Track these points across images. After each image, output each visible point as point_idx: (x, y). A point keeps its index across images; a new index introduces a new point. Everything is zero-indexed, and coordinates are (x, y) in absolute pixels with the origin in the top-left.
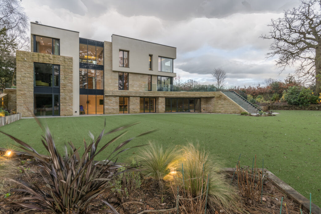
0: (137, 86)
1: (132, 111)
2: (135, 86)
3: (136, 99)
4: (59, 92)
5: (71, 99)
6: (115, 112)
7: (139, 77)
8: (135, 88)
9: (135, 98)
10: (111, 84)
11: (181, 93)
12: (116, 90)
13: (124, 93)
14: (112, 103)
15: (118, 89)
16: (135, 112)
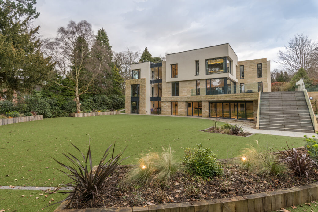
0: (185, 92)
1: (179, 114)
2: (183, 92)
3: (183, 104)
4: (139, 100)
5: (144, 104)
6: (168, 113)
7: (187, 83)
8: (183, 94)
9: (181, 103)
10: (166, 92)
11: (222, 96)
12: (169, 96)
13: (173, 99)
14: (166, 107)
15: (171, 96)
16: (182, 115)
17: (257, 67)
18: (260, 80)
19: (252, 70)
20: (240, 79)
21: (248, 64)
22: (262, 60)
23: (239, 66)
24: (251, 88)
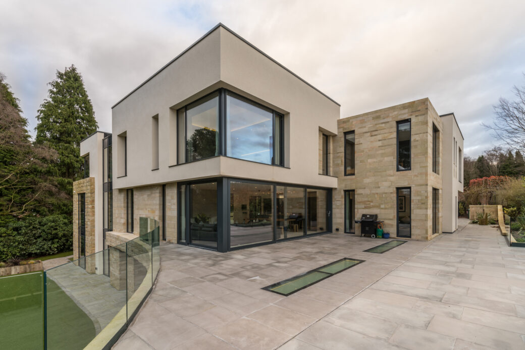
17: (395, 135)
18: (403, 179)
19: (380, 143)
20: (346, 175)
21: (369, 126)
22: (411, 106)
23: (342, 135)
24: (373, 207)
